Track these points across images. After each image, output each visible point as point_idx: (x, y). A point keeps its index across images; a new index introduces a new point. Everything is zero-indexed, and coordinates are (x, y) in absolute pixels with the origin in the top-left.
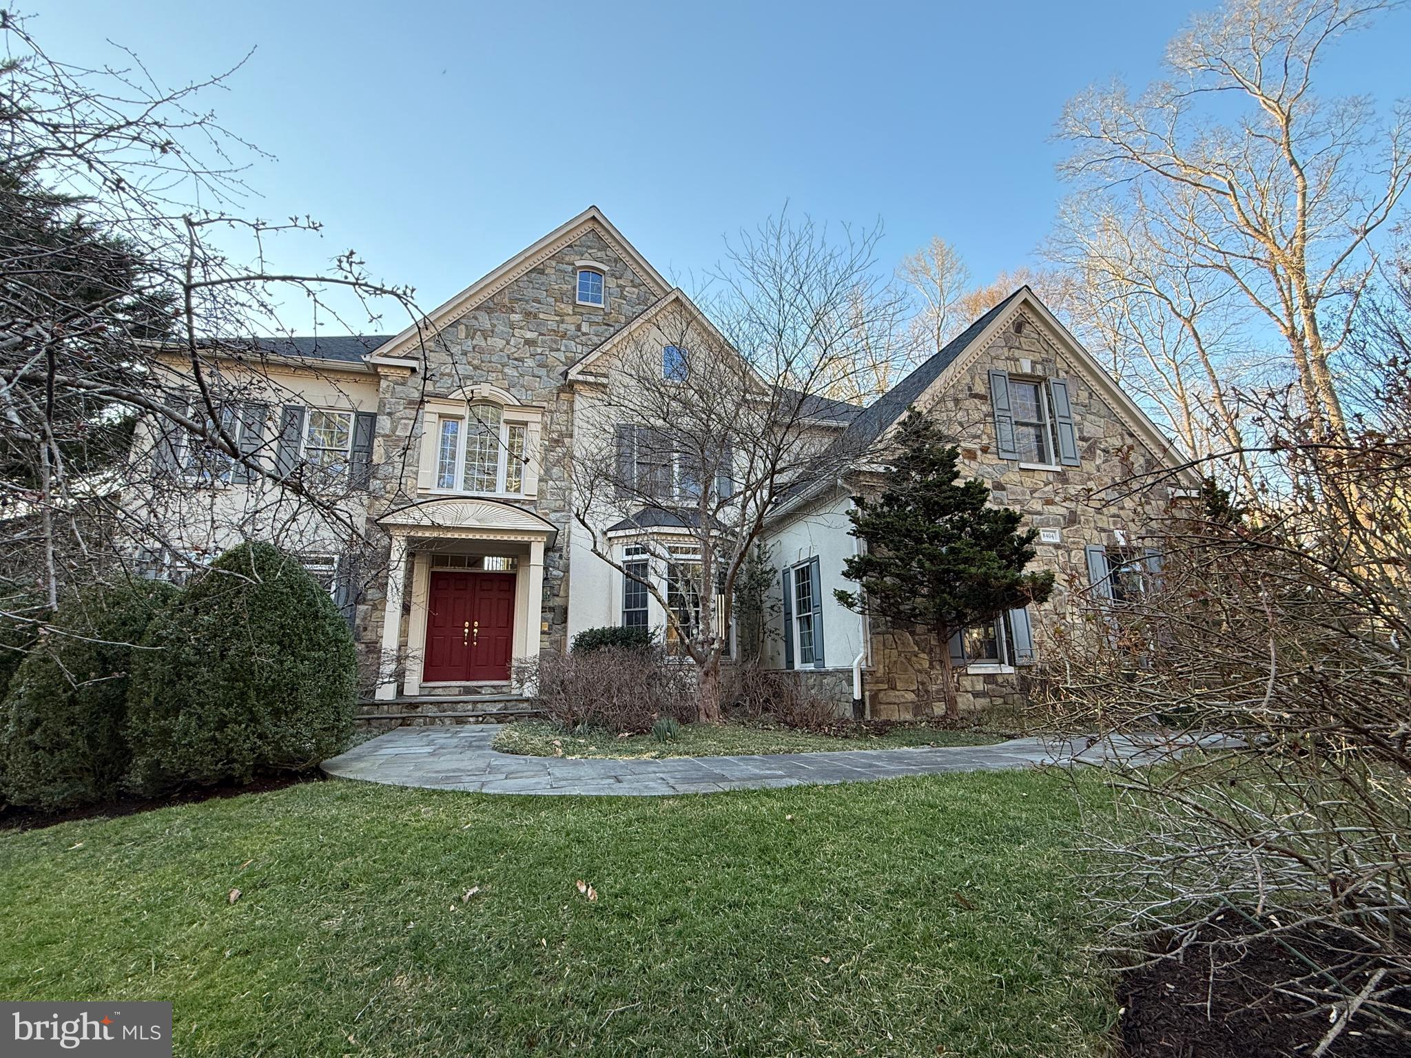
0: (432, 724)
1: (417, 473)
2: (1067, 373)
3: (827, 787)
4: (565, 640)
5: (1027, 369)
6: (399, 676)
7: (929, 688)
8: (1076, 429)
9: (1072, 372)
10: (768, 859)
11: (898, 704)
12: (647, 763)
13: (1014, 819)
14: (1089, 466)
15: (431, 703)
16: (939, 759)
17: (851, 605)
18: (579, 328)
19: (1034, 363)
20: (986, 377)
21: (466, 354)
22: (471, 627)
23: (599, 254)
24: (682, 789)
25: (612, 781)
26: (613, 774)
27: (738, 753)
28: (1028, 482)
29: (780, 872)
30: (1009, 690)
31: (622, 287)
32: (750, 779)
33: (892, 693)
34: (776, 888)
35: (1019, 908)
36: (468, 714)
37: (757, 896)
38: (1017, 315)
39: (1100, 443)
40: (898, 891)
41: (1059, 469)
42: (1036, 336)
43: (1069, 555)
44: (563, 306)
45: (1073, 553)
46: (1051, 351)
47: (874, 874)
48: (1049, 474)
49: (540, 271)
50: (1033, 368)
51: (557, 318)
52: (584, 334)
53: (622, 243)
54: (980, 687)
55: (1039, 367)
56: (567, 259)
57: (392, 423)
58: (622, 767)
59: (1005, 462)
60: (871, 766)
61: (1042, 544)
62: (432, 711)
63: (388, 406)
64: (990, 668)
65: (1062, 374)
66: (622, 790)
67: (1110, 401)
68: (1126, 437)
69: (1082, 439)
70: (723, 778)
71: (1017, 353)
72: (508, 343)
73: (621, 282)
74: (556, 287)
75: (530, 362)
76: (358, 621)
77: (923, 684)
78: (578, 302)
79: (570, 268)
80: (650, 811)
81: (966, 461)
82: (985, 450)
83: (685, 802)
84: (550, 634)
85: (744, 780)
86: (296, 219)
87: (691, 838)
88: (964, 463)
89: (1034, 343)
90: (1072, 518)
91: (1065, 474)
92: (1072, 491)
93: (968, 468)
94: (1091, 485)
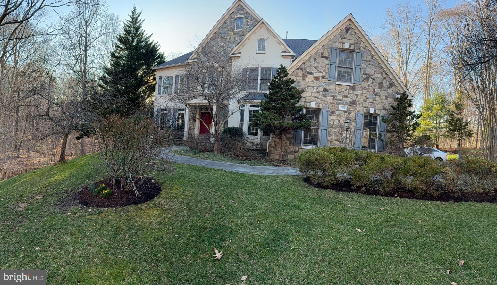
2: (364, 48)
5: (347, 46)
7: (288, 151)
8: (362, 70)
14: (365, 84)
19: (350, 44)
20: (329, 50)
28: (338, 89)
33: (275, 151)
39: (372, 76)
41: (352, 85)
42: (354, 34)
45: (351, 114)
46: (359, 40)
48: (348, 86)
55: (352, 46)
59: (330, 82)
61: (339, 110)
67: (379, 60)
68: (384, 74)
69: (365, 74)
71: (344, 40)
77: (286, 149)
88: (314, 82)
89: (352, 37)
90: (353, 103)
91: (354, 87)
92: (356, 93)
93: (315, 84)
94: (364, 91)
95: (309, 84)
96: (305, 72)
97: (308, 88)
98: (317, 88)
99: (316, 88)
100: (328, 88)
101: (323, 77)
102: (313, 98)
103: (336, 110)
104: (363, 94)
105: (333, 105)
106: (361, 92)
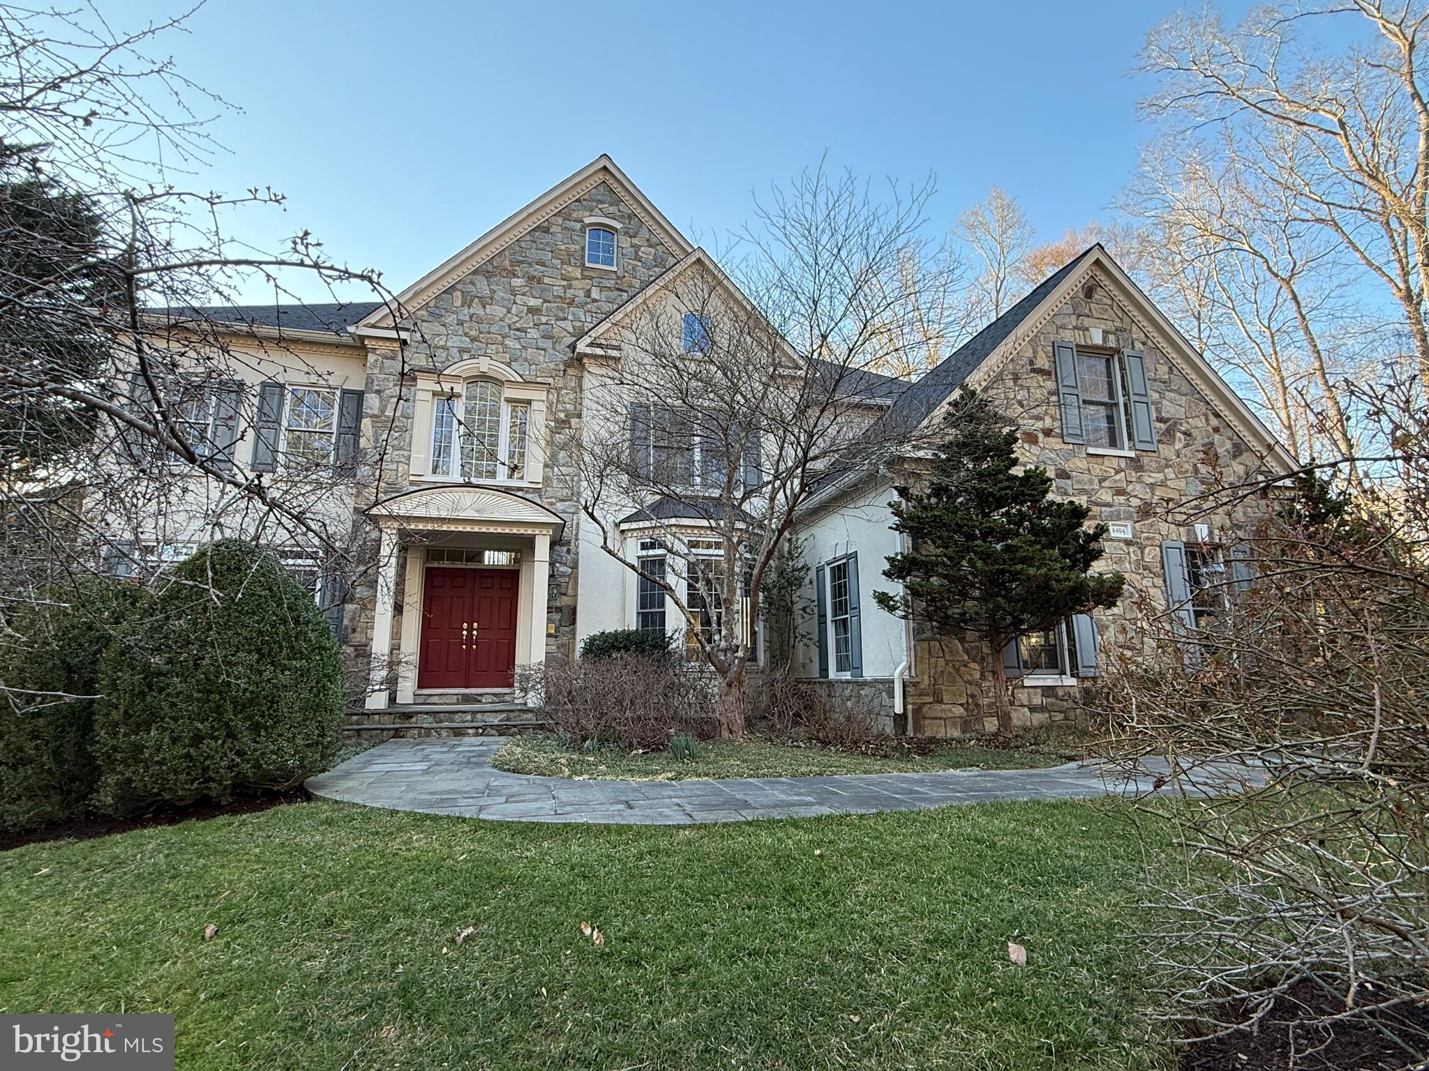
0: (428, 735)
1: (409, 459)
2: (1144, 344)
3: (861, 817)
4: (574, 644)
5: (1097, 339)
6: (391, 683)
7: (980, 702)
8: (1153, 408)
9: (1150, 343)
10: (793, 900)
11: (945, 719)
12: (661, 785)
13: (1071, 858)
14: (1167, 451)
15: (426, 713)
16: (989, 785)
17: (892, 609)
18: (588, 293)
19: (1106, 333)
20: (1050, 349)
21: (462, 325)
22: (470, 629)
23: (611, 209)
24: (700, 817)
25: (622, 807)
26: (624, 798)
27: (764, 775)
28: (1097, 469)
29: (806, 915)
30: (1070, 704)
31: (637, 248)
32: (775, 806)
33: (937, 707)
34: (802, 934)
35: (1074, 962)
36: (467, 724)
37: (780, 943)
38: (1087, 277)
39: (1181, 424)
40: (938, 940)
41: (1132, 454)
42: (1109, 302)
43: (1142, 553)
44: (570, 269)
45: (1147, 550)
46: (1126, 319)
47: (911, 921)
48: (1121, 460)
49: (544, 229)
50: (1105, 339)
51: (564, 283)
52: (595, 301)
53: (636, 197)
54: (1037, 700)
55: (1111, 337)
56: (575, 215)
57: (381, 402)
58: (635, 790)
59: (1071, 447)
60: (911, 792)
61: (1112, 540)
62: (427, 722)
63: (376, 383)
64: (1050, 680)
65: (1138, 345)
66: (633, 818)
67: (1192, 376)
68: (1211, 417)
69: (1160, 420)
70: (746, 805)
71: (1086, 321)
72: (509, 312)
73: (635, 241)
74: (563, 247)
75: (533, 333)
76: (346, 622)
77: (973, 696)
78: (587, 265)
79: (578, 226)
80: (663, 844)
81: (1027, 446)
82: (1048, 433)
83: (703, 832)
84: (556, 637)
85: (769, 807)
86: (256, 190)
87: (709, 875)
88: (1023, 447)
89: (1106, 310)
90: (1147, 510)
91: (1140, 461)
92: (1147, 479)
93: (1028, 454)
100: (1067, 468)
104: (1169, 483)
106: (1160, 476)
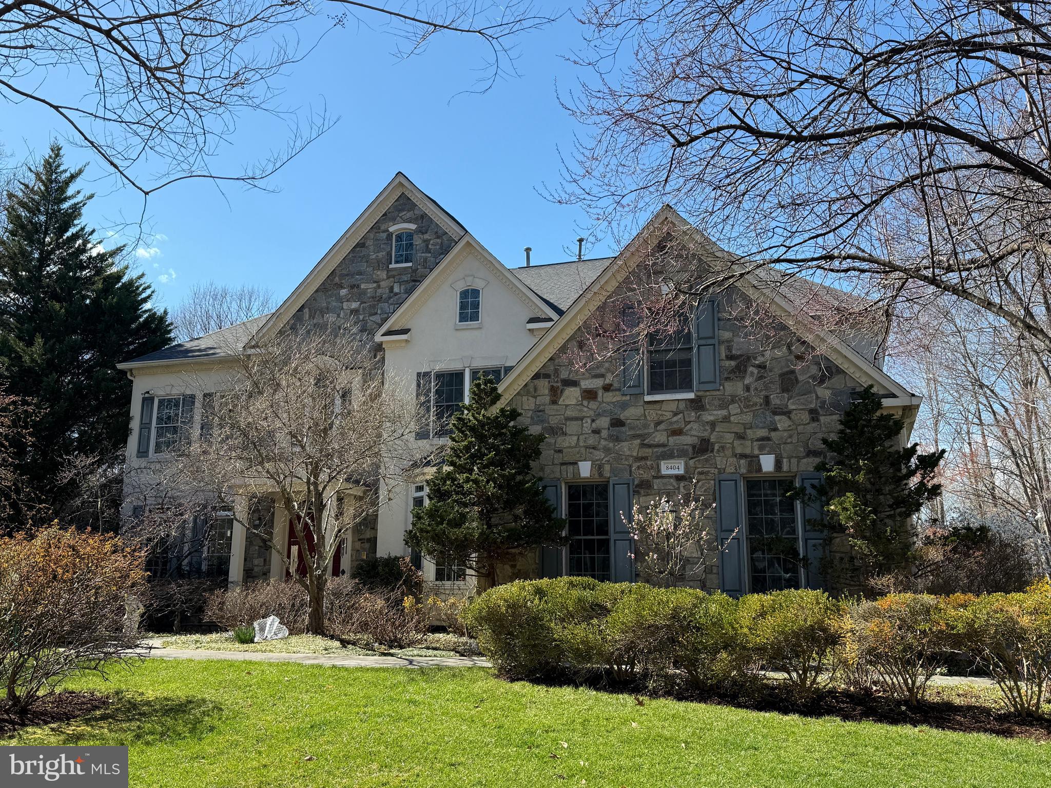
8: (721, 349)
14: (734, 388)
18: (392, 290)
39: (755, 358)
41: (693, 395)
45: (699, 484)
48: (681, 403)
52: (397, 294)
59: (628, 397)
61: (662, 477)
69: (730, 357)
72: (338, 316)
78: (392, 266)
88: (582, 404)
90: (703, 447)
91: (701, 401)
92: (708, 417)
93: (586, 409)
94: (734, 409)
95: (569, 413)
96: (557, 382)
97: (568, 423)
98: (593, 421)
99: (589, 421)
100: (622, 417)
101: (607, 388)
102: (583, 450)
103: (654, 477)
104: (732, 419)
105: (642, 463)
106: (724, 412)
